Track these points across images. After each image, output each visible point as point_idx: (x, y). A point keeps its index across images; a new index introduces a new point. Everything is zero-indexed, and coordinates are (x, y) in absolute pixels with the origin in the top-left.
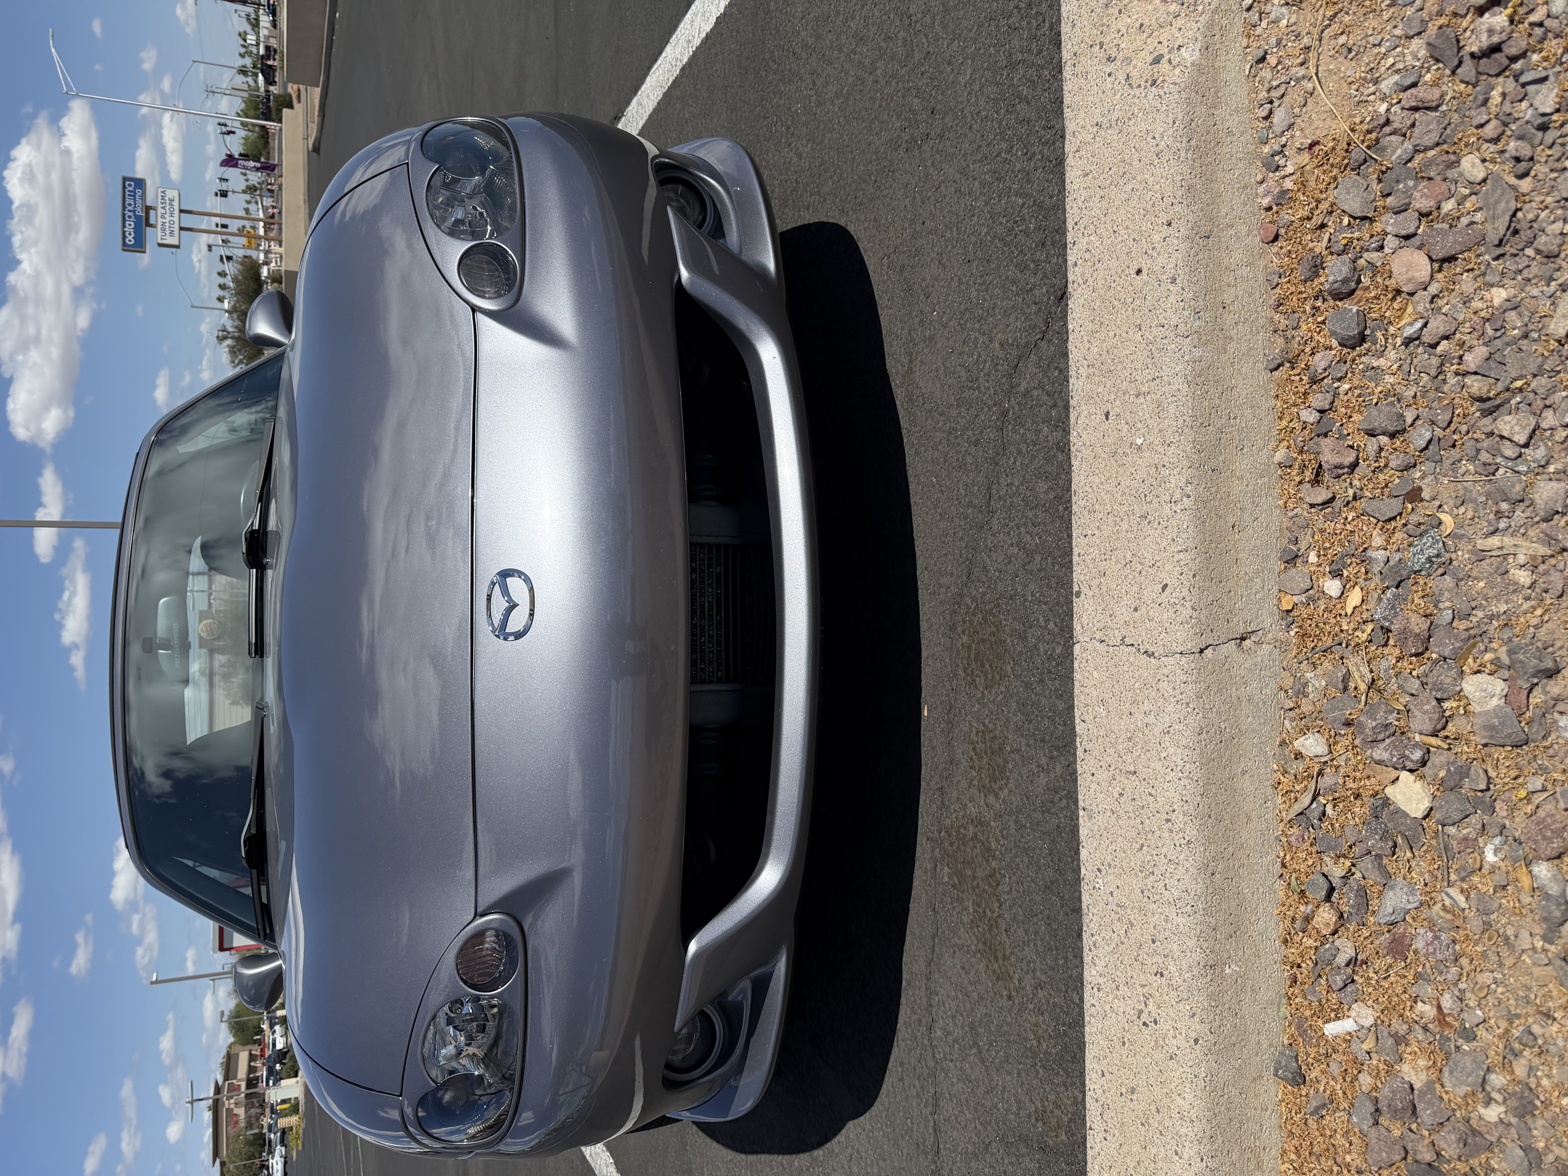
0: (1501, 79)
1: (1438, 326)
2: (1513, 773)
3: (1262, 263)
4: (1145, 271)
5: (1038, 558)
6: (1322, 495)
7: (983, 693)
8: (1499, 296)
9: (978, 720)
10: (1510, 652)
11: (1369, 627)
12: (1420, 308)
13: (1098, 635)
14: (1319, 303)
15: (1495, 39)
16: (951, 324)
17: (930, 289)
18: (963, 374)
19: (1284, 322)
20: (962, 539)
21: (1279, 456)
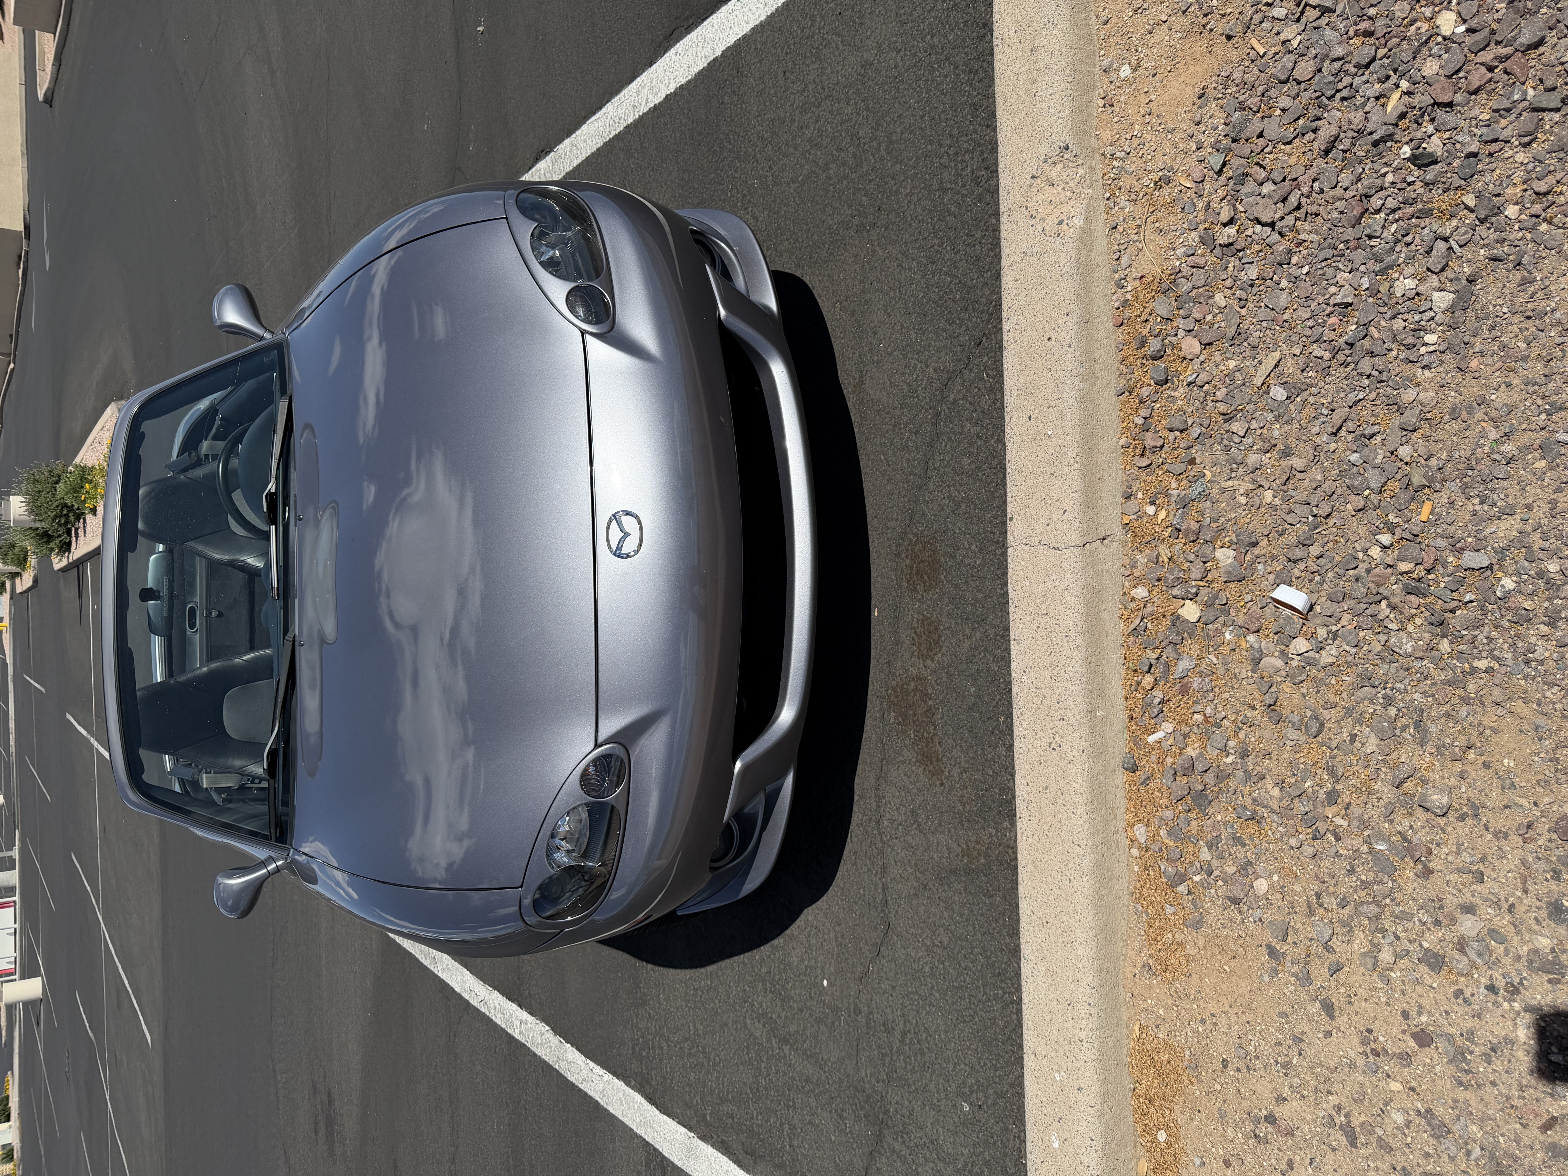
0: (1233, 259)
1: (1203, 377)
2: (1238, 595)
3: (1113, 337)
4: (1053, 339)
5: (963, 506)
6: (1145, 462)
7: (922, 595)
8: (1232, 364)
9: (919, 613)
10: (1237, 536)
11: (1170, 529)
12: (1195, 368)
13: (1024, 541)
14: (1144, 361)
15: (1231, 240)
16: (895, 353)
17: (878, 329)
18: (904, 387)
19: (1126, 370)
20: (905, 496)
21: (1122, 442)
